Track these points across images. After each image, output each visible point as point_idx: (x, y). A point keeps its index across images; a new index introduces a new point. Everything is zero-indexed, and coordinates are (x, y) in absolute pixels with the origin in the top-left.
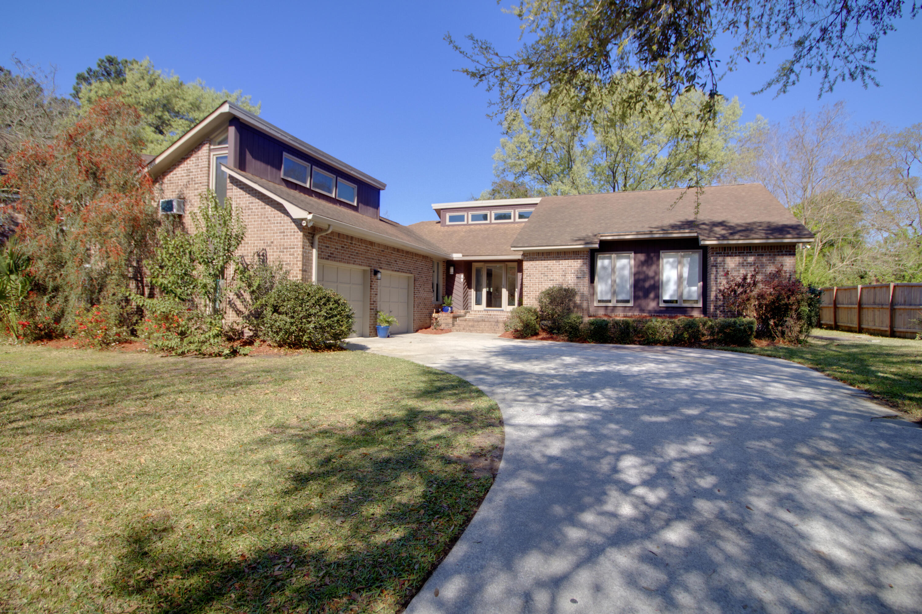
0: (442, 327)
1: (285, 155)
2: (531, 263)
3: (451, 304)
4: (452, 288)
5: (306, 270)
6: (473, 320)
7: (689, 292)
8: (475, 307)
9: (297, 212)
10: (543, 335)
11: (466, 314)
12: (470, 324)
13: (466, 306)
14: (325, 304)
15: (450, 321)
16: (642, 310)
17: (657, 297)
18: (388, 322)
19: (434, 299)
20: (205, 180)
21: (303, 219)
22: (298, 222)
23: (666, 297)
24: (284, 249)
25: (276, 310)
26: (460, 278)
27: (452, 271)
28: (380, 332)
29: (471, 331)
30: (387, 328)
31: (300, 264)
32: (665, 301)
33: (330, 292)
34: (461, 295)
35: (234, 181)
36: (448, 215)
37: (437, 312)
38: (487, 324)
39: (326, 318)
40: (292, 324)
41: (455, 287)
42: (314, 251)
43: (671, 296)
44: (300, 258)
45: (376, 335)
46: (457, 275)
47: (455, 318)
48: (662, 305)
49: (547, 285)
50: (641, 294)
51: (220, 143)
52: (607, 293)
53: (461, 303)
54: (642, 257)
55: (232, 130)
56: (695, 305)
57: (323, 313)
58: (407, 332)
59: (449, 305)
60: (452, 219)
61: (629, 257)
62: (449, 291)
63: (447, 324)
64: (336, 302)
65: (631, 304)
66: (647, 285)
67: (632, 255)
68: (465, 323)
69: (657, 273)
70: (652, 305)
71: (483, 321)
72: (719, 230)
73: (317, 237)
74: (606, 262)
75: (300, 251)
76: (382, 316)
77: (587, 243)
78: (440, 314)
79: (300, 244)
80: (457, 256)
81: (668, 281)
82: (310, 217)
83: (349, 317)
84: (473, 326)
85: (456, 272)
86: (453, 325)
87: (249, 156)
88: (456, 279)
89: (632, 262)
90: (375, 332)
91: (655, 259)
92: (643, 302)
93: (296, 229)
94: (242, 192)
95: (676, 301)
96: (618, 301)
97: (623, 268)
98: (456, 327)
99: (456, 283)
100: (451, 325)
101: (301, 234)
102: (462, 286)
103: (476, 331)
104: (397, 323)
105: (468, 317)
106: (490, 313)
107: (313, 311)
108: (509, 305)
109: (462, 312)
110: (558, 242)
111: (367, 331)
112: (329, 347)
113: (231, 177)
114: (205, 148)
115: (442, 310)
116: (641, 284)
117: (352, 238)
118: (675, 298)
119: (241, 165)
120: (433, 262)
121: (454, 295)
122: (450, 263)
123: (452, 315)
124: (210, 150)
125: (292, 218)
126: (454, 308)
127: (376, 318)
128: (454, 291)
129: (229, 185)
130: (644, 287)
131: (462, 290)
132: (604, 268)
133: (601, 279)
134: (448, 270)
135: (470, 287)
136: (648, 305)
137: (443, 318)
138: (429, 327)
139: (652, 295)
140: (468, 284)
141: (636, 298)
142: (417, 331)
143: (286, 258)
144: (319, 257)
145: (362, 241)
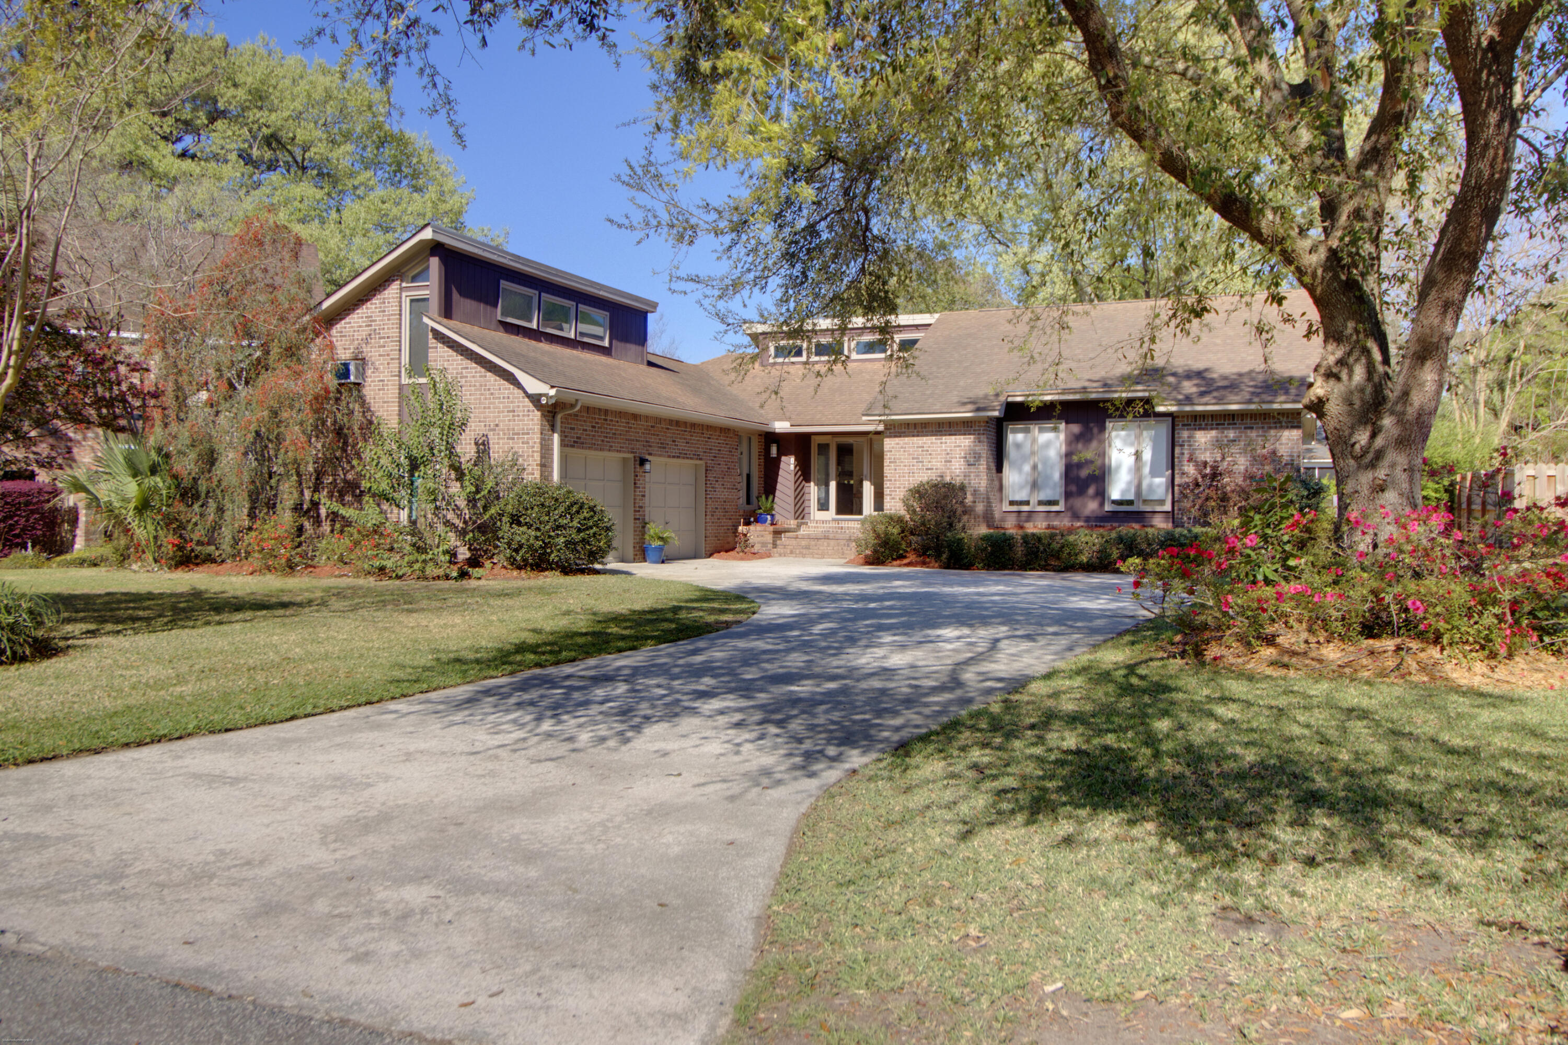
0: (756, 549)
1: (504, 284)
2: (897, 440)
3: (772, 508)
4: (776, 482)
5: (545, 465)
6: (809, 537)
7: (1150, 486)
8: (816, 515)
9: (534, 386)
10: (912, 557)
11: (799, 526)
12: (804, 543)
13: (800, 513)
14: (578, 512)
15: (769, 538)
16: (1076, 516)
17: (1101, 494)
18: (661, 539)
19: (743, 500)
20: (394, 333)
21: (541, 395)
22: (535, 399)
23: (1115, 493)
24: (513, 435)
25: (515, 520)
26: (789, 464)
27: (774, 451)
28: (650, 554)
29: (804, 556)
30: (660, 549)
31: (537, 456)
32: (1115, 502)
33: (581, 496)
34: (791, 492)
35: (438, 336)
36: (772, 345)
37: (747, 523)
38: (832, 543)
39: (579, 531)
40: (536, 538)
41: (780, 479)
42: (556, 437)
43: (1123, 492)
44: (537, 447)
45: (644, 560)
46: (783, 459)
47: (777, 533)
48: (1108, 507)
49: (923, 477)
50: (1073, 488)
51: (414, 279)
52: (1021, 487)
53: (791, 508)
54: (1076, 428)
55: (435, 262)
56: (1158, 509)
57: (575, 523)
58: (695, 556)
59: (770, 511)
60: (777, 354)
61: (1055, 429)
62: (770, 488)
63: (764, 544)
64: (592, 509)
65: (1060, 508)
66: (1084, 473)
67: (1062, 426)
68: (794, 542)
69: (1103, 454)
70: (1091, 506)
71: (826, 538)
72: (1189, 387)
73: (559, 417)
74: (1020, 437)
75: (537, 438)
76: (652, 529)
77: (978, 410)
78: (752, 527)
79: (537, 428)
80: (781, 426)
81: (1119, 467)
82: (552, 392)
83: (608, 529)
84: (807, 547)
85: (781, 453)
86: (775, 545)
87: (455, 295)
88: (782, 465)
89: (1062, 436)
90: (642, 554)
91: (1095, 430)
92: (1077, 502)
93: (532, 407)
94: (451, 352)
95: (1130, 503)
96: (1041, 503)
97: (1048, 445)
98: (780, 549)
99: (781, 472)
100: (771, 546)
101: (538, 414)
102: (792, 478)
103: (813, 555)
104: (676, 542)
105: (803, 531)
106: (843, 524)
107: (563, 521)
109: (793, 523)
110: (937, 407)
111: (630, 552)
112: (582, 571)
113: (433, 330)
114: (395, 286)
115: (757, 521)
116: (1074, 473)
117: (606, 412)
118: (1131, 496)
119: (447, 312)
120: (739, 437)
121: (777, 493)
122: (770, 438)
123: (771, 528)
124: (401, 289)
125: (525, 392)
126: (777, 517)
127: (644, 534)
128: (779, 486)
129: (432, 342)
130: (1078, 478)
131: (791, 485)
132: (1018, 446)
133: (1011, 465)
134: (767, 450)
135: (807, 479)
136: (1085, 506)
137: (757, 533)
138: (733, 549)
139: (1091, 491)
140: (805, 473)
141: (1068, 495)
142: (710, 555)
143: (519, 447)
144: (563, 444)
145: (621, 414)
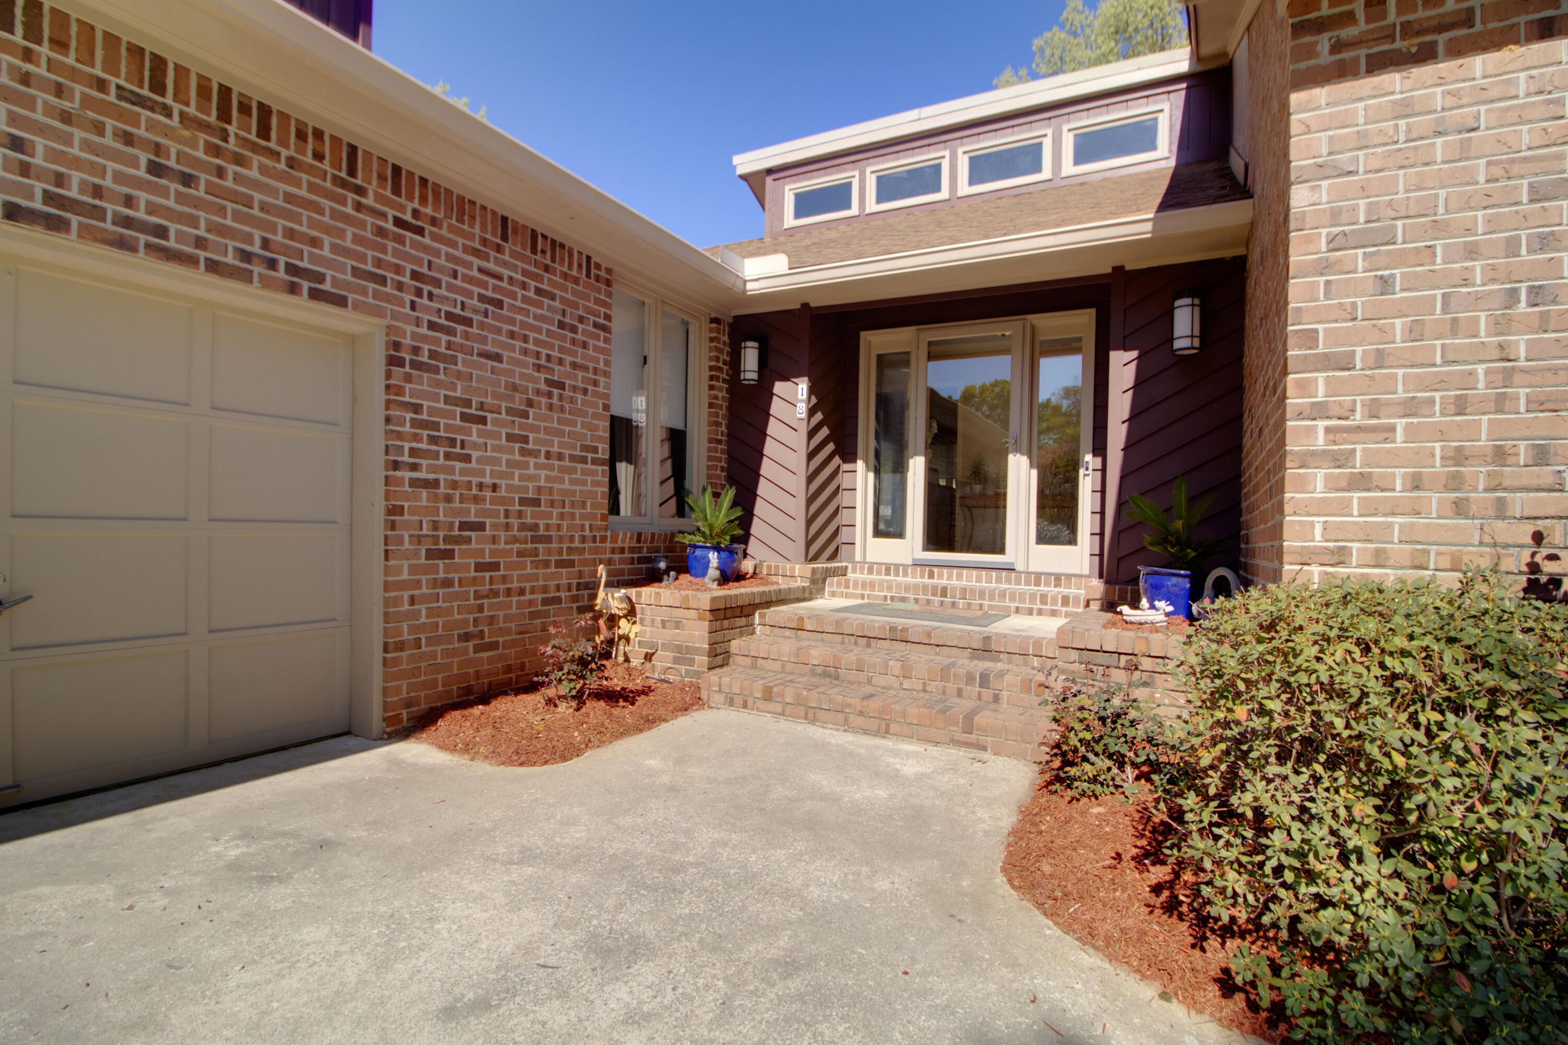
4: (757, 451)
6: (839, 630)
8: (866, 550)
11: (819, 580)
13: (825, 543)
15: (703, 634)
26: (793, 401)
27: (750, 358)
34: (801, 488)
36: (789, 191)
38: (923, 662)
41: (768, 447)
46: (780, 387)
47: (734, 614)
53: (799, 530)
60: (806, 206)
62: (742, 471)
63: (683, 654)
68: (788, 648)
71: (898, 637)
78: (647, 595)
80: (762, 276)
84: (830, 673)
85: (771, 371)
86: (719, 657)
88: (777, 407)
99: (772, 429)
100: (702, 660)
102: (803, 444)
106: (943, 579)
108: (1042, 539)
109: (798, 573)
115: (680, 568)
121: (763, 488)
122: (741, 321)
123: (722, 596)
126: (757, 554)
128: (765, 468)
131: (802, 464)
134: (733, 364)
135: (843, 449)
140: (836, 432)
